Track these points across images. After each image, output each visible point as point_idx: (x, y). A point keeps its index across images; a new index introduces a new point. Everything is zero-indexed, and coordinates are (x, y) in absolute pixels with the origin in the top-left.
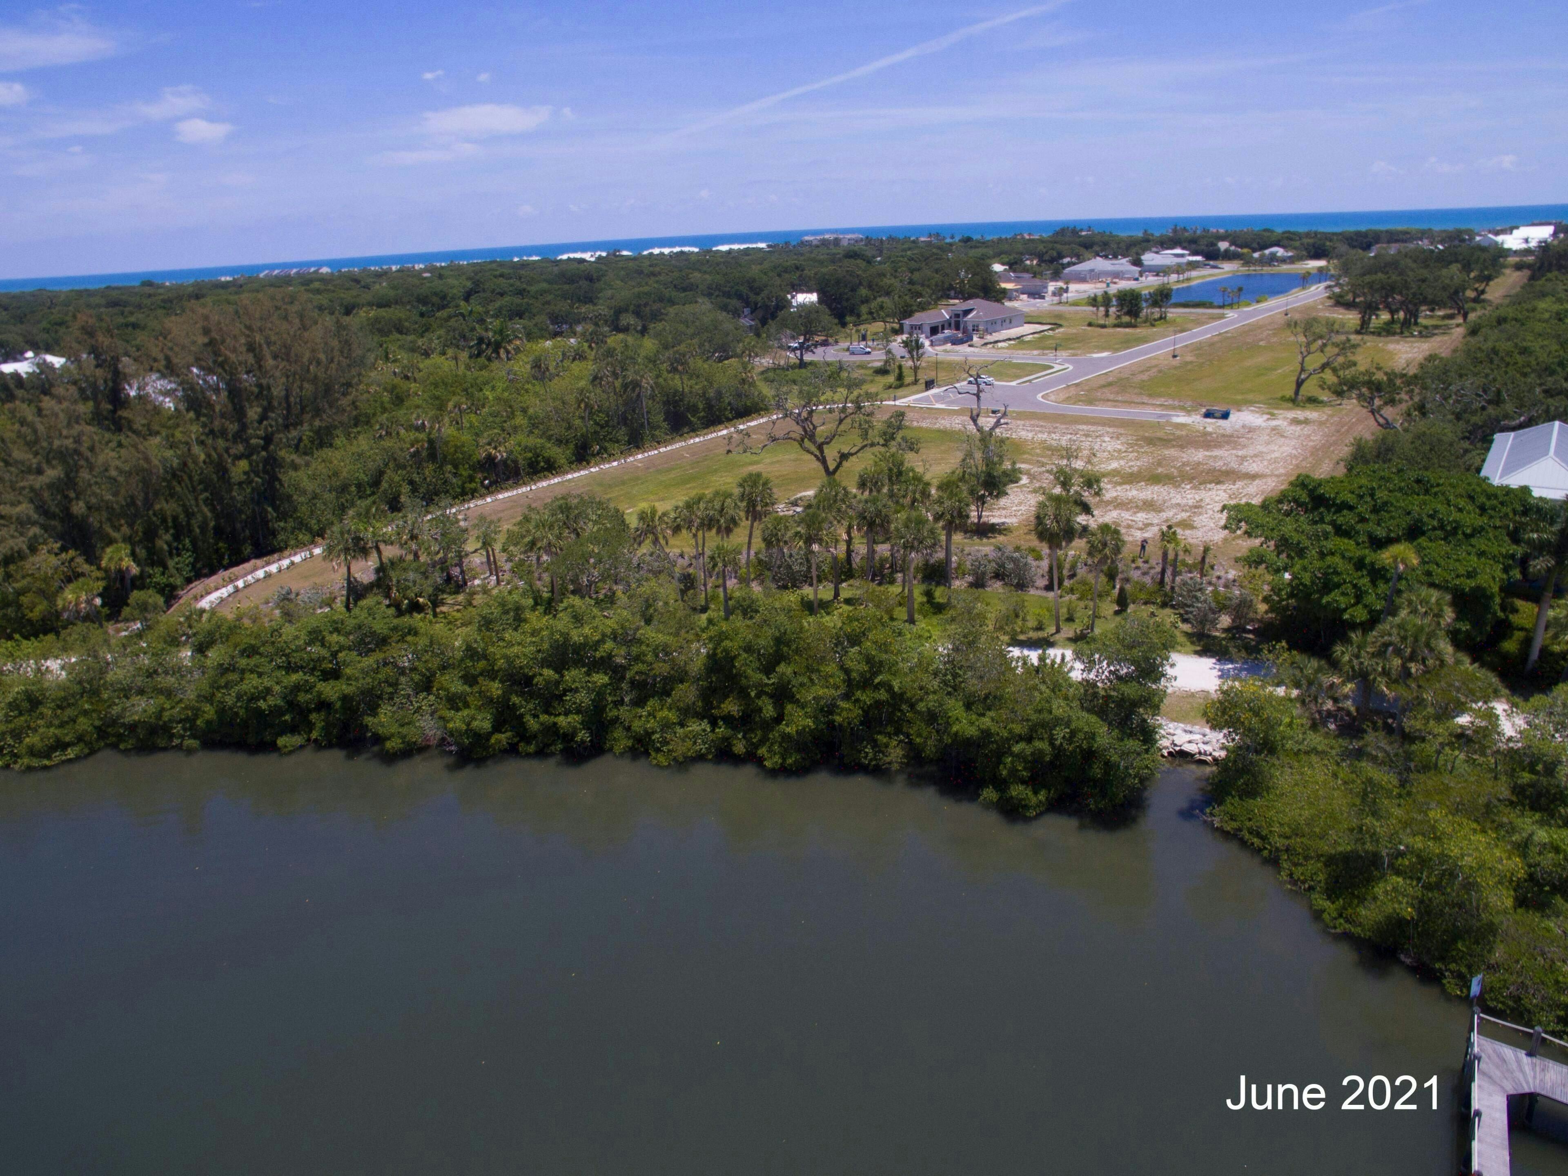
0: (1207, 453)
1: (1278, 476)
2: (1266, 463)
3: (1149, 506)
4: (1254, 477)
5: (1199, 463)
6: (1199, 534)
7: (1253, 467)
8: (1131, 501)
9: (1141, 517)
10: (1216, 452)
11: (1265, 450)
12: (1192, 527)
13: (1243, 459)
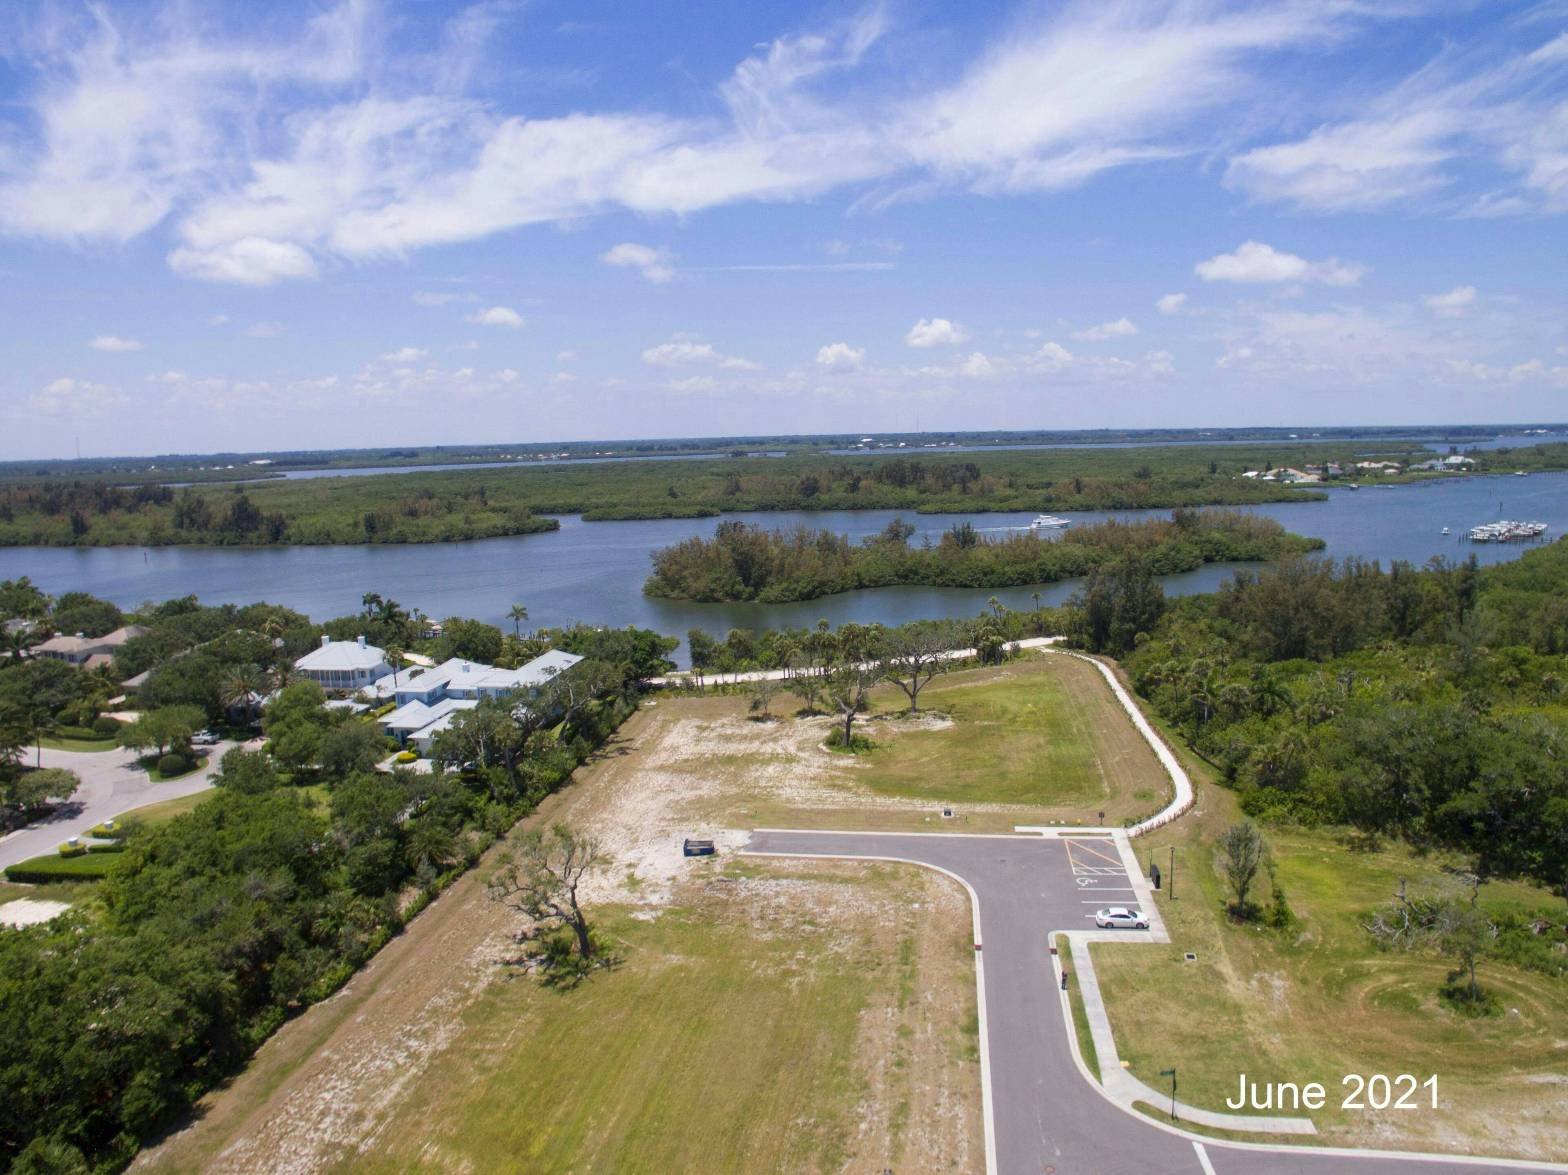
0: (699, 792)
1: (644, 769)
2: (651, 785)
3: (728, 739)
4: (662, 768)
5: (704, 779)
6: (693, 724)
7: (662, 779)
8: (740, 741)
9: (729, 731)
10: (691, 795)
11: (650, 802)
12: (698, 727)
13: (670, 789)
